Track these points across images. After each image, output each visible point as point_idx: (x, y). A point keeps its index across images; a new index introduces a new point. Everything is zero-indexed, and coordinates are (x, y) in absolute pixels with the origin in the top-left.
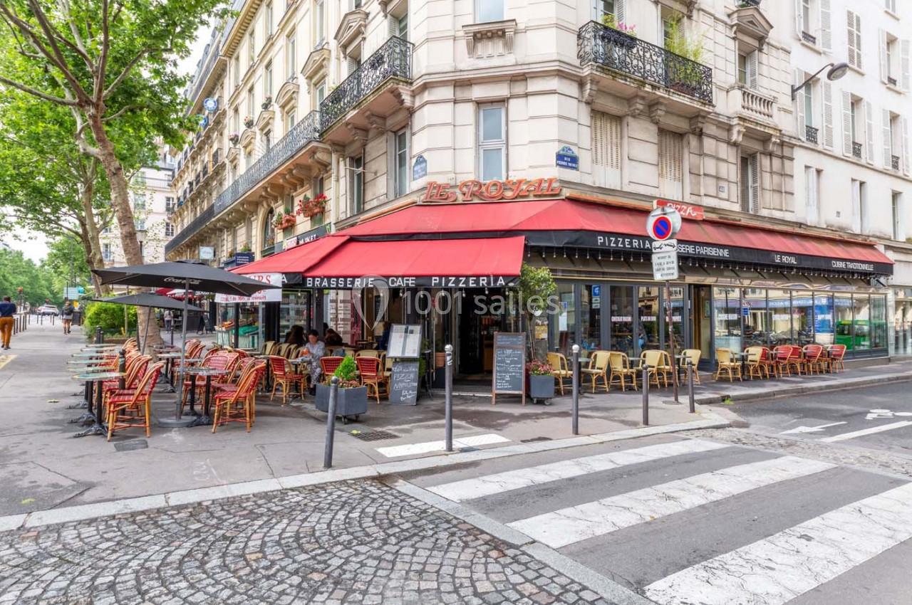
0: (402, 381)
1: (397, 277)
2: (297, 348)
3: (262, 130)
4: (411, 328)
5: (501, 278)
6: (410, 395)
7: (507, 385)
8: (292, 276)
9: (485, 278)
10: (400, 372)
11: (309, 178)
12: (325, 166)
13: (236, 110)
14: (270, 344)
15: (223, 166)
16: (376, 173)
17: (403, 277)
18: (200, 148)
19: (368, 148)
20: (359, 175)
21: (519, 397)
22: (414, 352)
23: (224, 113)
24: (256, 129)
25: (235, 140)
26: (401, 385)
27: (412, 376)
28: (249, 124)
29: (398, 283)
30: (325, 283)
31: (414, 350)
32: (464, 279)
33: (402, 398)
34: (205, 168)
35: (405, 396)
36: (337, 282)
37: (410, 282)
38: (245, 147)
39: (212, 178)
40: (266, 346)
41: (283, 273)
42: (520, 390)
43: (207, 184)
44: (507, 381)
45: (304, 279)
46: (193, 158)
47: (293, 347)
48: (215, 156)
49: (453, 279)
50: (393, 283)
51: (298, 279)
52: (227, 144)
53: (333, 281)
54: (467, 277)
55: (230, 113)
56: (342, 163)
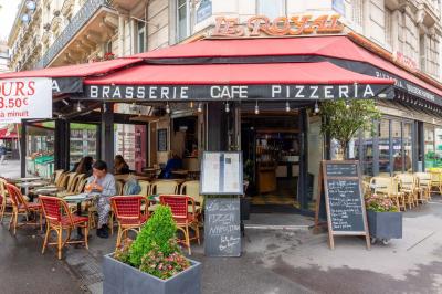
0: (219, 224)
1: (222, 85)
2: (85, 178)
3: (65, 15)
4: (227, 156)
5: (368, 86)
6: (231, 242)
7: (346, 224)
8: (67, 81)
9: (347, 87)
10: (217, 212)
11: (100, 43)
12: (113, 29)
13: (49, 8)
14: (59, 173)
15: (40, 47)
16: (158, 26)
17: (230, 85)
18: (26, 39)
19: (150, 7)
20: (142, 35)
21: (363, 238)
22: (235, 187)
23: (40, 10)
24: (61, 16)
25: (47, 27)
26: (219, 229)
27: (232, 217)
28: (57, 14)
29: (223, 94)
30: (117, 93)
31: (235, 184)
32: (316, 88)
33: (222, 247)
34: (29, 50)
35: (224, 244)
36: (135, 91)
37: (241, 92)
38: (54, 31)
39: (32, 57)
40: (55, 174)
41: (53, 78)
42: (362, 230)
43: (30, 61)
44: (345, 220)
45: (86, 87)
46: (22, 46)
47: (80, 176)
48: (34, 42)
49: (302, 88)
50: (215, 94)
51: (77, 87)
52: (42, 30)
53: (129, 91)
54: (321, 85)
55: (44, 10)
56: (127, 26)
